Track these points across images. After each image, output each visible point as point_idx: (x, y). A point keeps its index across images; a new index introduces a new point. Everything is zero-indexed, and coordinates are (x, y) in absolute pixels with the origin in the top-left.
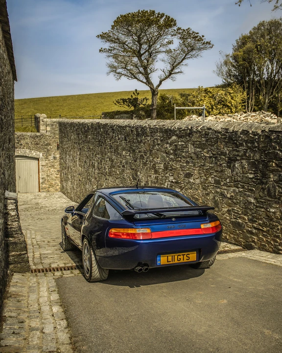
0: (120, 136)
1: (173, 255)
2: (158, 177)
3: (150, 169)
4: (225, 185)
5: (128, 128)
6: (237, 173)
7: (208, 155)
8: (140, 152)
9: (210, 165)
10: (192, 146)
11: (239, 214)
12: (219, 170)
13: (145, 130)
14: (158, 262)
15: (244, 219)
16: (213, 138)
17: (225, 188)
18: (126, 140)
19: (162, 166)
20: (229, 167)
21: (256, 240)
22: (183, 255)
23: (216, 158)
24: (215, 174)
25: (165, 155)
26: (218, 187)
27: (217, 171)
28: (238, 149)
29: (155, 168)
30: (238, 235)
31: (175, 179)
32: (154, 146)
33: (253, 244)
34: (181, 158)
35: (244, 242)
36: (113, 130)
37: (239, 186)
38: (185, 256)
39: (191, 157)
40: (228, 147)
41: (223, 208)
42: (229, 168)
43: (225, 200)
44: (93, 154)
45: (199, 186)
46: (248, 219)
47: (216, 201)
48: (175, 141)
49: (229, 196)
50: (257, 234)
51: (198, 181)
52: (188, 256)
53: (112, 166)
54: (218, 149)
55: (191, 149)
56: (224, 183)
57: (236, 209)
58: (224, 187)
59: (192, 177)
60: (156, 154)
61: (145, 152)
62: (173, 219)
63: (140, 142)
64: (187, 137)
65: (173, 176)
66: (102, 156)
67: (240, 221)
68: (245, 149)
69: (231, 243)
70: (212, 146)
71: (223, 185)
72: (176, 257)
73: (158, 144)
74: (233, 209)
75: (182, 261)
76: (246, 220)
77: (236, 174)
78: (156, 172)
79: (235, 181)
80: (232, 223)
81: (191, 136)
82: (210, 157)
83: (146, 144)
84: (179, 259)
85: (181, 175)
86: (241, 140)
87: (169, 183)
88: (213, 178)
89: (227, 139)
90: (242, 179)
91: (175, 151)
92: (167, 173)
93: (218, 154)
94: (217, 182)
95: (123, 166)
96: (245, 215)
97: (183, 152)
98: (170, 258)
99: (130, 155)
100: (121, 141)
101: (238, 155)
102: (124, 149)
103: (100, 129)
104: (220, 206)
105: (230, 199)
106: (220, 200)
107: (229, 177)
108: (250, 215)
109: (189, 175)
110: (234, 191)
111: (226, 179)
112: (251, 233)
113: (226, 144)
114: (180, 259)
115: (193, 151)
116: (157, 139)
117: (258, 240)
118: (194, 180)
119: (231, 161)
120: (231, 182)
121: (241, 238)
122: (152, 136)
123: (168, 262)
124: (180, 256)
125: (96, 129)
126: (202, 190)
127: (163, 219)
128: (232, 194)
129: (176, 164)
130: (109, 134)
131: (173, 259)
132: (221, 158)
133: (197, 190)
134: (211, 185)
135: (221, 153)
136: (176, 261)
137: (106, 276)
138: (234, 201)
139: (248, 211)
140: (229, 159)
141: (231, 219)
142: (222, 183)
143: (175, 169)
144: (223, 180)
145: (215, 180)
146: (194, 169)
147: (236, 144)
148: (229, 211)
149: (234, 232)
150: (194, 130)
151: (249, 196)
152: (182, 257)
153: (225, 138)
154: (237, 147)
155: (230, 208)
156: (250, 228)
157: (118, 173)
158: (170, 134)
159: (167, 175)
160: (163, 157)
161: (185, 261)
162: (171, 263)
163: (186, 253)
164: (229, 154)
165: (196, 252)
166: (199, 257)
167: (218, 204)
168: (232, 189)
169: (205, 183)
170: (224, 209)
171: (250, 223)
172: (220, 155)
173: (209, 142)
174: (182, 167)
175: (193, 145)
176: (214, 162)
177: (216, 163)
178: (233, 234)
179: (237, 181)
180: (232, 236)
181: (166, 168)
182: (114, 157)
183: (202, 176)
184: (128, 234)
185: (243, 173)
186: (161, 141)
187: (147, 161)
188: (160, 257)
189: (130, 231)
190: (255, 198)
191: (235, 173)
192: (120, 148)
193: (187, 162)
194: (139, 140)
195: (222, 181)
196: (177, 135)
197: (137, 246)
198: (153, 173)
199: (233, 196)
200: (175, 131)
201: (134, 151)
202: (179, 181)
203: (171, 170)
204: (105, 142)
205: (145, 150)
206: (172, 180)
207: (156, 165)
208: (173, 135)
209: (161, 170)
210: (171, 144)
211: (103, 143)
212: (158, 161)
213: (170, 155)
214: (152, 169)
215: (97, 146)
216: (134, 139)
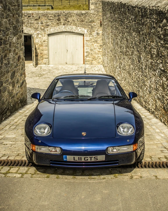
0: (132, 17)
2: (153, 62)
3: (148, 53)
5: (136, 9)
8: (143, 34)
13: (146, 11)
18: (135, 21)
19: (156, 51)
25: (157, 39)
29: (151, 53)
31: (163, 66)
32: (151, 29)
36: (129, 9)
44: (118, 32)
53: (127, 47)
60: (152, 37)
61: (145, 35)
63: (143, 24)
65: (162, 63)
66: (123, 36)
73: (154, 28)
78: (152, 57)
83: (146, 26)
87: (160, 70)
91: (164, 36)
92: (158, 60)
95: (133, 47)
99: (137, 37)
100: (133, 22)
102: (134, 30)
103: (122, 8)
116: (153, 22)
122: (151, 19)
125: (120, 9)
129: (164, 51)
130: (126, 14)
143: (163, 56)
157: (130, 53)
158: (162, 17)
159: (158, 62)
160: (156, 41)
181: (158, 54)
182: (128, 37)
186: (156, 23)
187: (146, 44)
192: (132, 28)
194: (143, 21)
196: (166, 19)
198: (150, 57)
200: (165, 14)
201: (139, 33)
202: (166, 70)
203: (161, 57)
204: (124, 22)
205: (146, 33)
206: (161, 67)
207: (152, 50)
208: (164, 18)
209: (155, 55)
210: (162, 28)
211: (123, 22)
212: (153, 45)
213: (161, 40)
214: (150, 54)
215: (120, 26)
216: (140, 21)
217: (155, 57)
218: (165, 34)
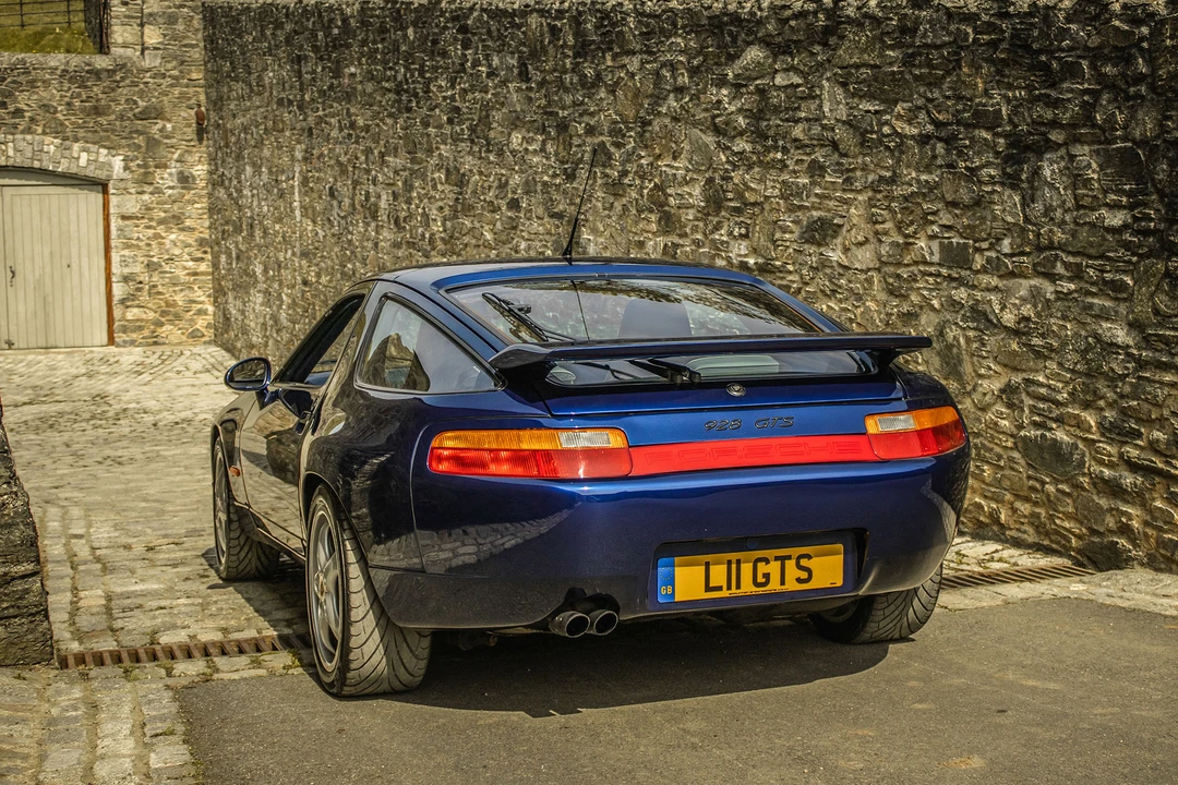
0: (496, 61)
1: (733, 556)
2: (676, 246)
3: (640, 211)
4: (993, 267)
5: (534, 20)
6: (1048, 210)
7: (915, 131)
8: (590, 131)
9: (924, 177)
10: (839, 91)
11: (1058, 404)
12: (965, 196)
13: (614, 25)
14: (663, 590)
15: (1080, 424)
16: (938, 47)
17: (994, 281)
18: (524, 76)
19: (697, 191)
20: (1012, 181)
21: (1135, 524)
22: (783, 559)
23: (949, 141)
24: (946, 219)
25: (709, 139)
26: (961, 282)
27: (954, 204)
28: (1053, 94)
29: (666, 203)
30: (1050, 503)
31: (755, 251)
32: (658, 99)
33: (1122, 542)
34: (785, 150)
35: (1079, 537)
36: (464, 29)
37: (1060, 269)
38: (790, 565)
39: (835, 145)
40: (1010, 87)
41: (981, 376)
42: (1014, 187)
43: (993, 341)
44: (368, 151)
45: (869, 281)
46: (1100, 425)
47: (949, 347)
48: (760, 70)
49: (1009, 318)
50: (1140, 494)
51: (864, 257)
52: (804, 562)
53: (461, 208)
54: (959, 98)
55: (833, 104)
56: (989, 260)
57: (1041, 379)
58: (985, 279)
59: (839, 240)
60: (670, 135)
61: (615, 132)
62: (736, 391)
63: (591, 86)
64: (817, 48)
65: (745, 236)
66: (413, 161)
67: (1061, 435)
68: (1086, 92)
69: (1017, 543)
70: (935, 83)
71: (984, 270)
72: (747, 569)
73: (679, 90)
74: (1028, 381)
75: (774, 585)
76: (1089, 430)
77: (1045, 214)
78: (668, 223)
79: (1040, 249)
80: (1026, 446)
81: (833, 41)
82: (924, 140)
83: (620, 93)
84: (760, 579)
85: (785, 230)
86: (1071, 49)
88: (933, 237)
89: (1004, 45)
90: (1074, 234)
91: (756, 116)
92: (717, 228)
93: (958, 123)
94: (956, 258)
95: (514, 204)
96: (1087, 406)
97: (797, 121)
98: (719, 574)
99: (543, 150)
100: (504, 83)
101: (1055, 124)
102: (515, 122)
103: (404, 29)
104: (967, 368)
105: (1016, 333)
106: (968, 340)
107: (1009, 229)
108: (1111, 405)
109: (820, 232)
110: (1035, 295)
111: (999, 240)
112: (1114, 489)
113: (999, 72)
114: (767, 576)
115: (842, 112)
116: (672, 66)
117: (1146, 524)
118: (846, 250)
119: (1022, 152)
120: (1022, 254)
121: (1068, 516)
122: (650, 53)
123: (708, 588)
124: (767, 561)
125: (383, 30)
126: (883, 296)
127: (683, 386)
128: (1027, 310)
129: (761, 181)
130: (444, 54)
131: (734, 579)
132: (972, 139)
133: (859, 298)
134: (925, 274)
135: (976, 114)
136: (748, 587)
137: (417, 664)
138: (1036, 341)
139: (1102, 386)
140: (1010, 146)
141: (1021, 427)
142: (979, 262)
143: (755, 204)
144: (985, 245)
145: (946, 249)
146: (845, 202)
147: (1046, 67)
148: (1009, 391)
149: (1033, 489)
150: (851, 12)
151: (1104, 315)
152: (774, 568)
153: (993, 44)
154: (1053, 86)
155: (1017, 378)
156: (1111, 466)
157: (489, 236)
158: (734, 39)
159: (722, 235)
160: (700, 148)
161: (792, 585)
162: (724, 593)
163: (796, 551)
164: (1010, 121)
165: (840, 547)
166: (855, 573)
167: (960, 361)
168: (1024, 286)
169: (899, 264)
170: (985, 383)
171: (1111, 441)
172: (968, 126)
173: (920, 67)
174: (789, 192)
175: (844, 85)
176: (939, 161)
177: (951, 166)
178: (1027, 499)
179: (1051, 247)
180: (1025, 508)
181: (715, 202)
182: (468, 163)
183: (886, 233)
184: (519, 457)
185: (1079, 207)
186: (694, 72)
187: (624, 173)
188: (673, 565)
189: (530, 441)
190: (1135, 325)
191: (1039, 206)
192: (497, 115)
193: (816, 169)
194: (590, 72)
195: (979, 250)
196: (766, 42)
197: (565, 514)
198: (654, 227)
199: (1027, 319)
200: (760, 22)
201: (563, 127)
202: (778, 263)
203: (738, 211)
204: (427, 91)
205: (616, 122)
206: (746, 256)
207: (669, 191)
208: (749, 44)
209: (691, 211)
210: (739, 86)
211: (416, 95)
212: (677, 169)
213: (734, 137)
214: (651, 211)
215: (391, 115)
216: (565, 72)
217: (697, 219)
218: (760, 111)
